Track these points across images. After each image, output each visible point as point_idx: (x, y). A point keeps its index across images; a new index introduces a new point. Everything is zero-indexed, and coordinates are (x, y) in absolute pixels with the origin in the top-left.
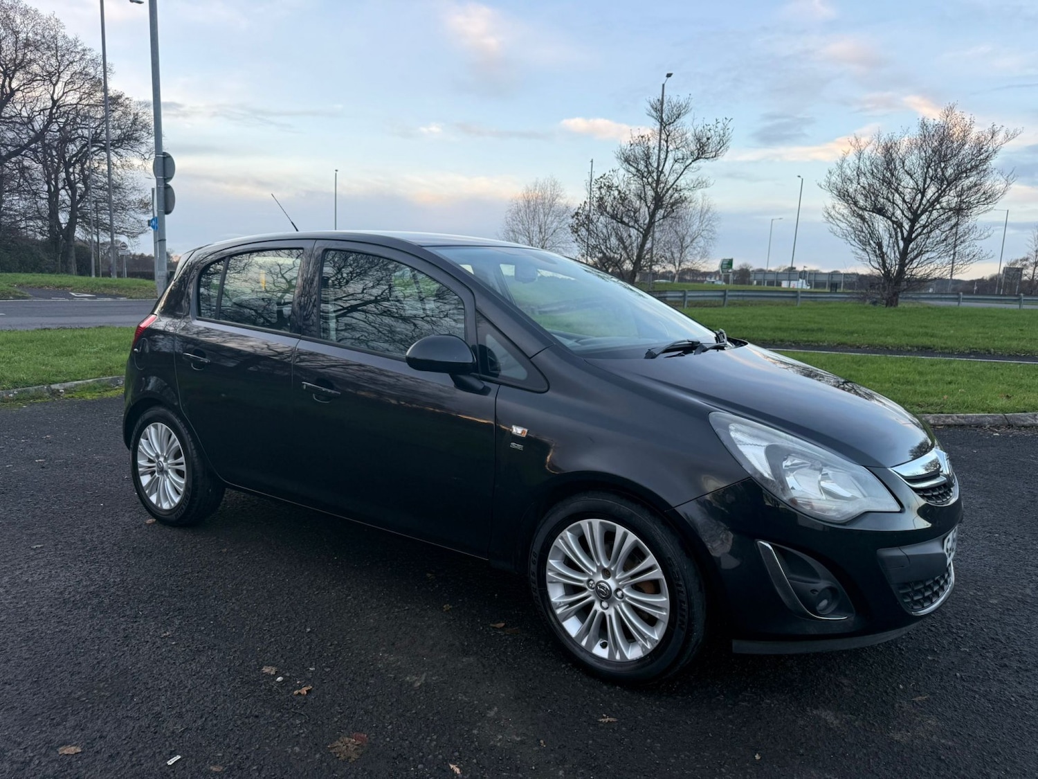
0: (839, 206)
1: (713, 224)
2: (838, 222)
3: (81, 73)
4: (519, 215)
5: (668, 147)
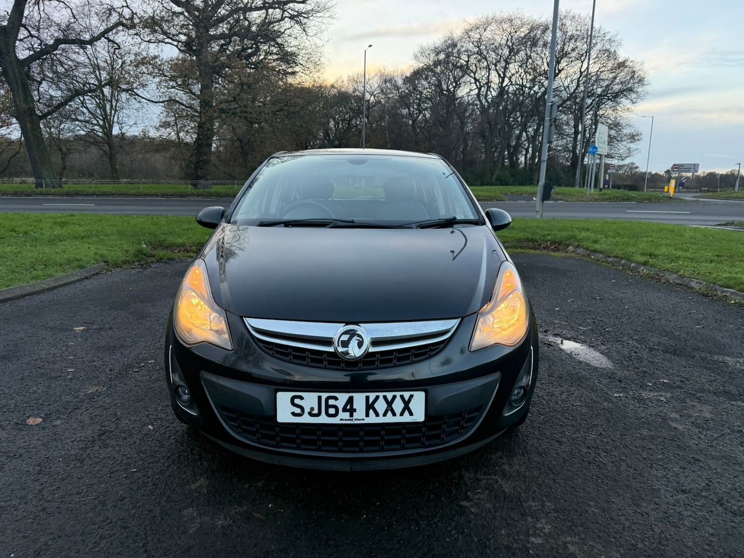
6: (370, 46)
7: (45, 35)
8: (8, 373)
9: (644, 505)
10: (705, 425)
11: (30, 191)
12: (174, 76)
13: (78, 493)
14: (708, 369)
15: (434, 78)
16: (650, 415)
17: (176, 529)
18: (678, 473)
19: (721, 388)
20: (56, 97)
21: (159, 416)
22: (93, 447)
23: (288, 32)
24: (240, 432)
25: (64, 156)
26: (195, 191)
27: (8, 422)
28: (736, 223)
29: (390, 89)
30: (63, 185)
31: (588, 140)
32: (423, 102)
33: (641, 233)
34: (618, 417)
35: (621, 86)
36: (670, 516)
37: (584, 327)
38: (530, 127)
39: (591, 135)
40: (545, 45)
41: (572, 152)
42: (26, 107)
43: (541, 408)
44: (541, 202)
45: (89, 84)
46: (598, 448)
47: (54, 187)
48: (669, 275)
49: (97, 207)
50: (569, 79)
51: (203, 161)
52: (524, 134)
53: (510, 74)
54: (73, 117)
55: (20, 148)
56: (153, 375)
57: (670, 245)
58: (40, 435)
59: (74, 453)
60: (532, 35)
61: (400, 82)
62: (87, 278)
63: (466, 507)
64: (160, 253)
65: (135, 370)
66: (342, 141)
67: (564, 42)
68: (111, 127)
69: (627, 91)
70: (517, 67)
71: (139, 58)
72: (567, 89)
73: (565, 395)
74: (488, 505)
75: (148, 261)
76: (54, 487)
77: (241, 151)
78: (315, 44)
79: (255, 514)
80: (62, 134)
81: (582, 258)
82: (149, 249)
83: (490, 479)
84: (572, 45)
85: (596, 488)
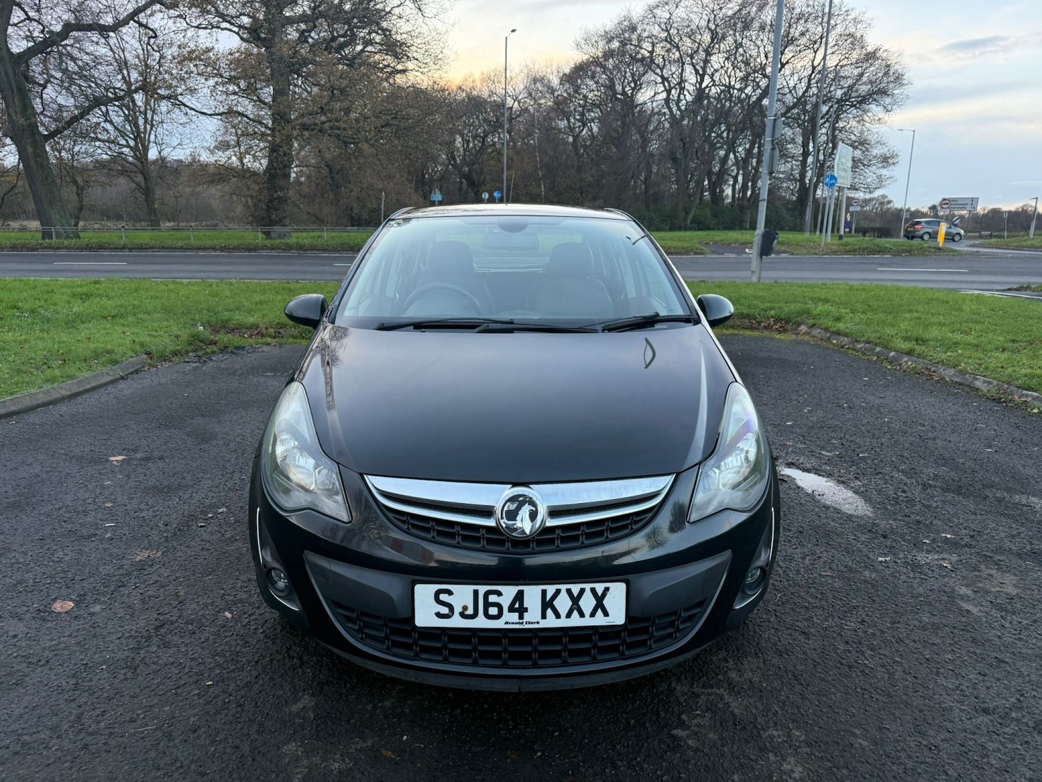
6: (513, 31)
7: (49, 17)
8: (20, 530)
9: (932, 733)
10: (1009, 607)
11: (34, 242)
12: (234, 77)
13: (132, 721)
14: (1008, 516)
15: (604, 76)
16: (931, 590)
17: (274, 776)
18: (976, 682)
19: (1028, 547)
20: (68, 107)
21: (238, 597)
22: (148, 646)
23: (396, 11)
24: (362, 638)
25: (80, 191)
26: (268, 243)
27: (26, 609)
28: (1033, 286)
29: (541, 92)
30: (81, 234)
31: (822, 165)
32: (589, 111)
33: (902, 305)
34: (886, 595)
35: (869, 86)
36: (969, 750)
37: (829, 452)
38: (740, 145)
39: (827, 158)
40: (762, 28)
41: (799, 181)
42: (25, 123)
43: (777, 581)
44: (759, 259)
45: (114, 88)
46: (860, 643)
47: (67, 237)
48: (944, 370)
49: (129, 267)
50: (796, 77)
51: (279, 199)
52: (732, 156)
53: (712, 70)
54: (92, 135)
55: (17, 180)
56: (226, 531)
57: (944, 325)
58: (72, 628)
59: (122, 657)
60: (744, 12)
61: (555, 82)
62: (122, 378)
63: (680, 738)
64: (224, 338)
65: (200, 525)
66: (474, 167)
67: (790, 24)
68: (146, 149)
69: (878, 93)
70: (722, 60)
71: (185, 51)
72: (793, 92)
73: (809, 560)
74: (711, 735)
75: (208, 350)
76: (98, 712)
77: (331, 182)
78: (436, 29)
79: (384, 752)
80: (77, 160)
81: (819, 342)
82: (207, 334)
83: (712, 694)
84: (800, 28)
85: (863, 707)
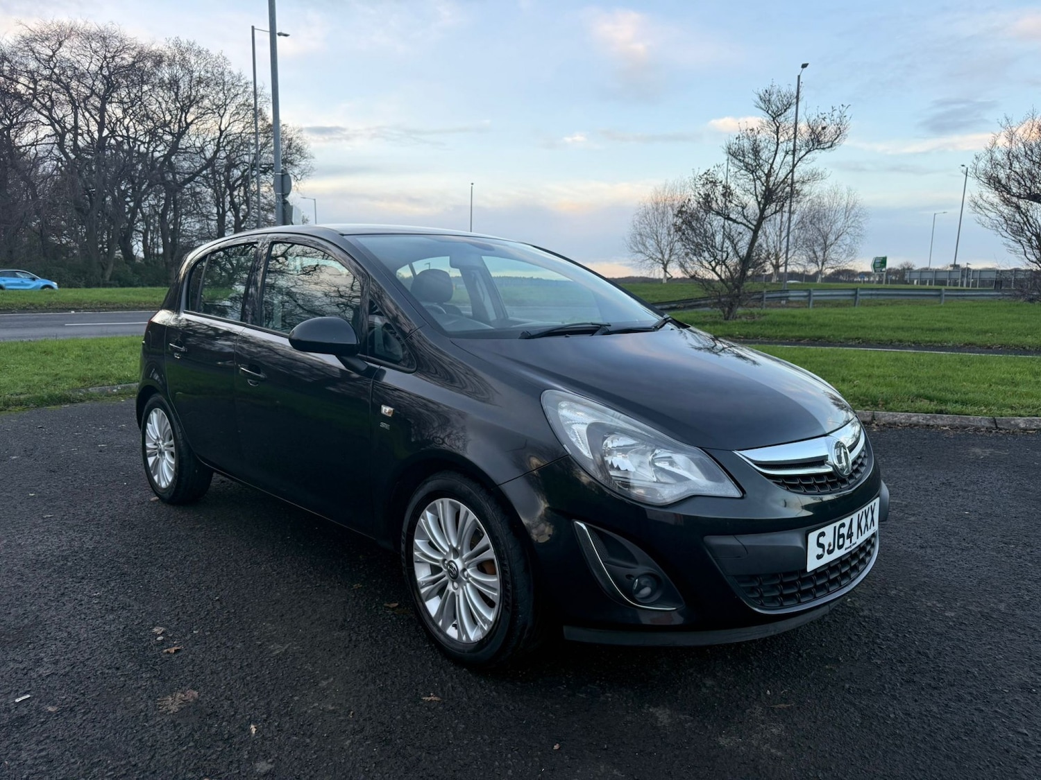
0: (987, 194)
1: (860, 220)
2: (987, 212)
3: (244, 105)
4: (646, 218)
5: (778, 139)
24: (762, 604)
50: (200, 138)
60: (139, 66)
65: (169, 651)
72: (202, 152)
